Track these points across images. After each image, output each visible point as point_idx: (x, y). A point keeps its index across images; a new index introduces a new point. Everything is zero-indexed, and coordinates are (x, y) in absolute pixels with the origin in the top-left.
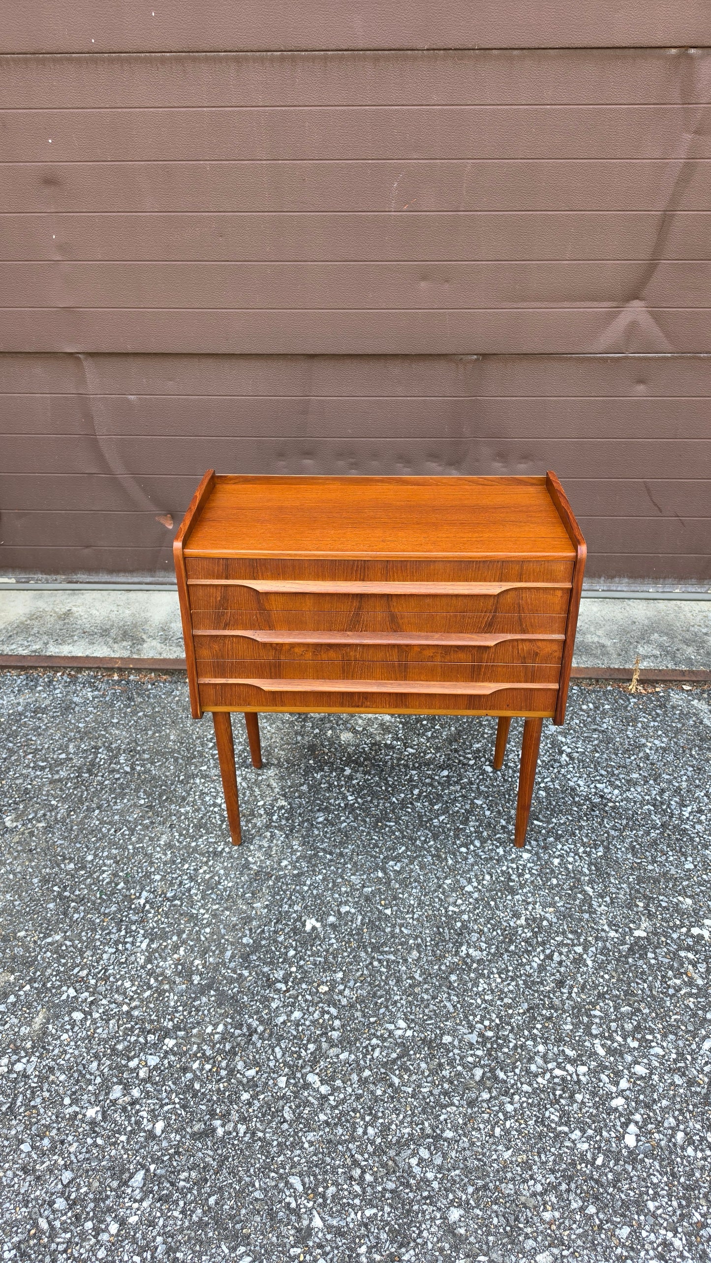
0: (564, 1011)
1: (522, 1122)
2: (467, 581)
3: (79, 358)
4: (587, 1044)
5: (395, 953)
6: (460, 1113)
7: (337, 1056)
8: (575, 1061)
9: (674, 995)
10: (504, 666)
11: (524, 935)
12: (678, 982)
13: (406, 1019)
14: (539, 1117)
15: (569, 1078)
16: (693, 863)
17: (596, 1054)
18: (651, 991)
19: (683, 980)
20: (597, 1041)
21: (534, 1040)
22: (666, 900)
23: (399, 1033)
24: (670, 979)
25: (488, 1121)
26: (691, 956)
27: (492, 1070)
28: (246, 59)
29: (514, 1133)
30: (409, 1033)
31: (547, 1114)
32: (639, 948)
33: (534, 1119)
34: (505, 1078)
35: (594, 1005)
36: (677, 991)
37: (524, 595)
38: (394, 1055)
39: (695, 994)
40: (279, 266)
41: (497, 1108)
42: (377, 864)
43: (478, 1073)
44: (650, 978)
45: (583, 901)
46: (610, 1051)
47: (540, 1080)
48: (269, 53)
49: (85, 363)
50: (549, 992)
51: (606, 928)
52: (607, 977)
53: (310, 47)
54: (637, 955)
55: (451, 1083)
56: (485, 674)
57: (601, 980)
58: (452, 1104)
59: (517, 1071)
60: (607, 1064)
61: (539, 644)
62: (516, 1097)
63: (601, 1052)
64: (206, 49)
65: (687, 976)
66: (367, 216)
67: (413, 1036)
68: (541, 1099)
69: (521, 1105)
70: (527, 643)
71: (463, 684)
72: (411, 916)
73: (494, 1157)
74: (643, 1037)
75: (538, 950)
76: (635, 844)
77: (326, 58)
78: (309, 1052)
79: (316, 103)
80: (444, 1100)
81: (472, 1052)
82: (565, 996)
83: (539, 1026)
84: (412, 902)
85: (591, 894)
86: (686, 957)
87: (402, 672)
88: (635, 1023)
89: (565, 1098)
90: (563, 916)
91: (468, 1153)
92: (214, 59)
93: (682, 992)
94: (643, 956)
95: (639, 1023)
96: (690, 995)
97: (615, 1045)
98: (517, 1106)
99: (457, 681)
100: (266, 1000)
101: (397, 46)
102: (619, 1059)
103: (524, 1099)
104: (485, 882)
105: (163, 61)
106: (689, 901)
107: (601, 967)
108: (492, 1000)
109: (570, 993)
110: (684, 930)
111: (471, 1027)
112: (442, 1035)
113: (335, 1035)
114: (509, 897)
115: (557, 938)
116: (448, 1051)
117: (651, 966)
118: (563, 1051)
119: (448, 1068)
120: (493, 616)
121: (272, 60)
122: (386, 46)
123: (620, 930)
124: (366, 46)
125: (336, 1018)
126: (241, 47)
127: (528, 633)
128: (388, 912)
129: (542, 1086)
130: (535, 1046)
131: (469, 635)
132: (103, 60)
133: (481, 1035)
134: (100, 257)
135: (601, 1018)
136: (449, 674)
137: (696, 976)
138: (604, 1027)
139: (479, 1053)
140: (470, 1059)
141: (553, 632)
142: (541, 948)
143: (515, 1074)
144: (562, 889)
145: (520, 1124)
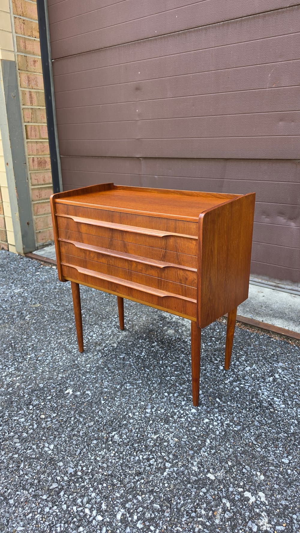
0: (125, 486)
1: (44, 520)
2: (152, 228)
3: (140, 160)
4: (116, 508)
5: (84, 419)
6: (26, 496)
7: (16, 443)
8: (102, 511)
9: (193, 518)
10: (172, 283)
11: (149, 443)
12: (203, 512)
13: (55, 446)
14: (53, 523)
15: (88, 517)
16: (290, 461)
17: (115, 516)
18: (182, 506)
19: (208, 514)
20: (123, 510)
21: (95, 489)
22: (249, 469)
23: (46, 449)
24: (201, 508)
25: (32, 508)
26: (228, 505)
27: (61, 489)
28: (209, 28)
29: (35, 522)
30: (50, 452)
31: (58, 525)
32: (202, 483)
33: (50, 523)
34: (62, 495)
35: (143, 493)
36: (197, 517)
37: (178, 241)
38: (34, 456)
39: (207, 526)
40: (215, 118)
41: (42, 506)
42: (122, 382)
43: (55, 485)
44: (189, 501)
45: (199, 445)
46: (124, 520)
47: (75, 508)
48: (219, 23)
49: (142, 162)
50: (129, 474)
51: (195, 463)
52: (166, 485)
53: (235, 17)
54: (196, 486)
55: (39, 482)
56: (163, 286)
57: (161, 485)
58: (28, 491)
59: (71, 497)
60: (114, 524)
61: (187, 272)
62: (55, 507)
63: (119, 517)
64: (194, 27)
65: (213, 513)
66: (255, 91)
67: (50, 454)
68: (64, 516)
69: (53, 512)
70: (182, 271)
71: (154, 289)
72: (109, 408)
73: (14, 525)
74: (149, 526)
75: (147, 453)
76: (263, 434)
77: (241, 20)
78: (9, 435)
79: (236, 42)
80: (28, 487)
81: (63, 475)
82: (135, 480)
83: (105, 485)
84: (117, 403)
85: (207, 444)
86: (224, 504)
87: (129, 276)
88: (153, 516)
89: (76, 525)
90: (178, 446)
91: (7, 515)
92: (197, 31)
93: (201, 519)
94: (199, 488)
95: (155, 517)
96: (203, 524)
97: (130, 519)
98: (51, 511)
99: (152, 287)
100: (21, 409)
101: (274, 8)
102: (123, 527)
103: (57, 511)
104: (159, 412)
105: (179, 35)
106: (262, 477)
107: (169, 478)
108: (98, 461)
109: (138, 481)
110: (241, 490)
111: (76, 466)
112: (61, 461)
113: (25, 435)
114: (162, 424)
115: (163, 454)
116: (55, 469)
117: (197, 494)
118: (102, 503)
119: (46, 475)
120: (166, 252)
121: (219, 26)
122: (269, 9)
123: (202, 469)
124: (260, 12)
125: (33, 429)
126: (207, 23)
127: (181, 265)
128: (103, 402)
129: (72, 511)
130: (92, 492)
131: (155, 261)
132: (159, 38)
133: (76, 472)
134: (151, 118)
135: (139, 501)
136: (148, 282)
137: (218, 516)
138: (135, 506)
139: (66, 478)
140: (59, 478)
141: (193, 267)
142: (150, 453)
143: (68, 498)
144: (194, 434)
145: (42, 520)
